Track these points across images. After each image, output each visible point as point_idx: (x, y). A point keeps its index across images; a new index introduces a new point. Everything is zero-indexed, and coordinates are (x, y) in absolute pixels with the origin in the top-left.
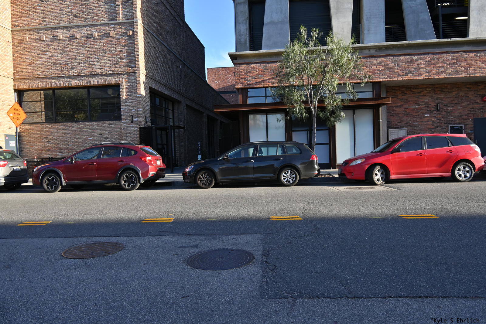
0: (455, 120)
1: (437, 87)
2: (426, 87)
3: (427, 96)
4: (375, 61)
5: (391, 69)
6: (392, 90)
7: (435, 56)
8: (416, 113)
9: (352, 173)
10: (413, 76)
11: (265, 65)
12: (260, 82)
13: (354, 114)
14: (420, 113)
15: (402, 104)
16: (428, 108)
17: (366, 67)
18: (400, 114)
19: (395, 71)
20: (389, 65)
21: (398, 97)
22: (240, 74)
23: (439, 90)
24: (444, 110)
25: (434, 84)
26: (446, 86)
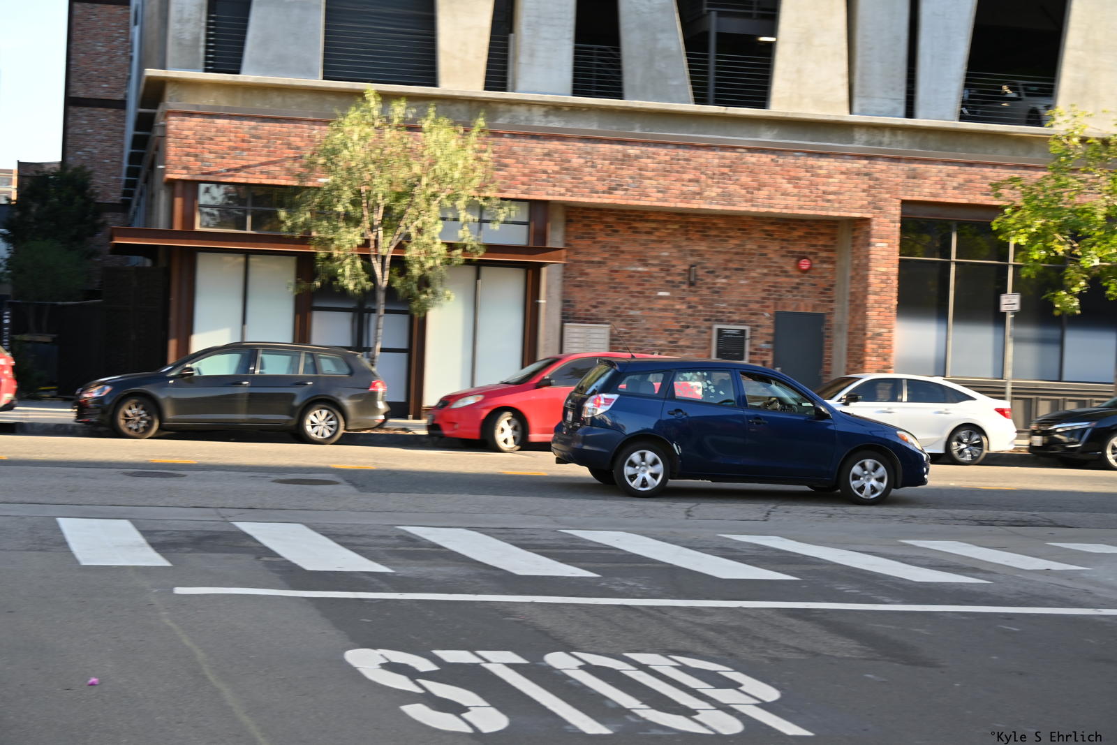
0: (730, 312)
1: (693, 223)
2: (665, 219)
3: (669, 243)
4: (539, 147)
5: (575, 173)
6: (584, 217)
7: (682, 153)
8: (639, 285)
9: (454, 423)
10: (626, 197)
11: (253, 123)
12: (237, 170)
13: (478, 277)
14: (647, 285)
15: (605, 258)
16: (668, 275)
17: (513, 161)
18: (598, 283)
19: (587, 178)
20: (569, 161)
21: (594, 238)
22: (185, 141)
23: (697, 231)
24: (707, 283)
25: (688, 214)
26: (715, 221)
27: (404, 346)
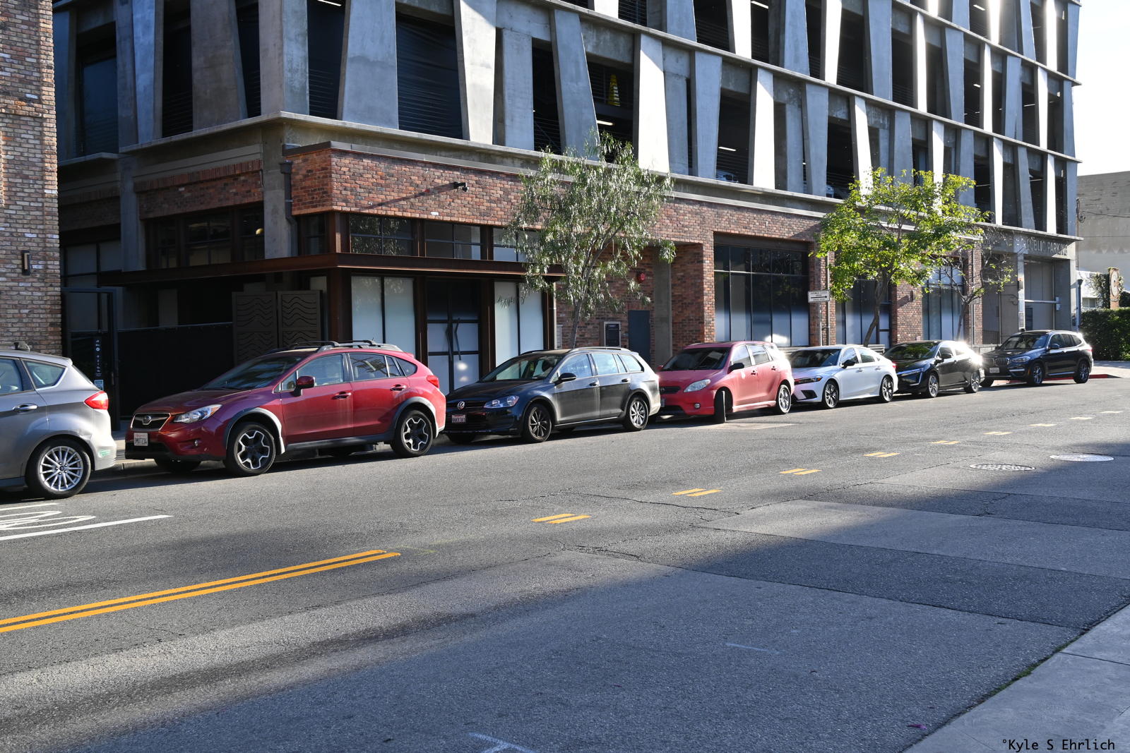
11: (387, 164)
22: (343, 176)
27: (477, 350)
